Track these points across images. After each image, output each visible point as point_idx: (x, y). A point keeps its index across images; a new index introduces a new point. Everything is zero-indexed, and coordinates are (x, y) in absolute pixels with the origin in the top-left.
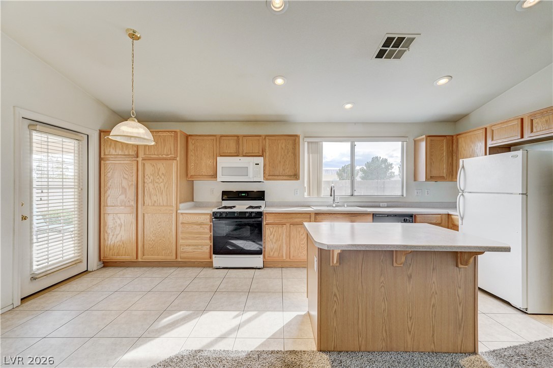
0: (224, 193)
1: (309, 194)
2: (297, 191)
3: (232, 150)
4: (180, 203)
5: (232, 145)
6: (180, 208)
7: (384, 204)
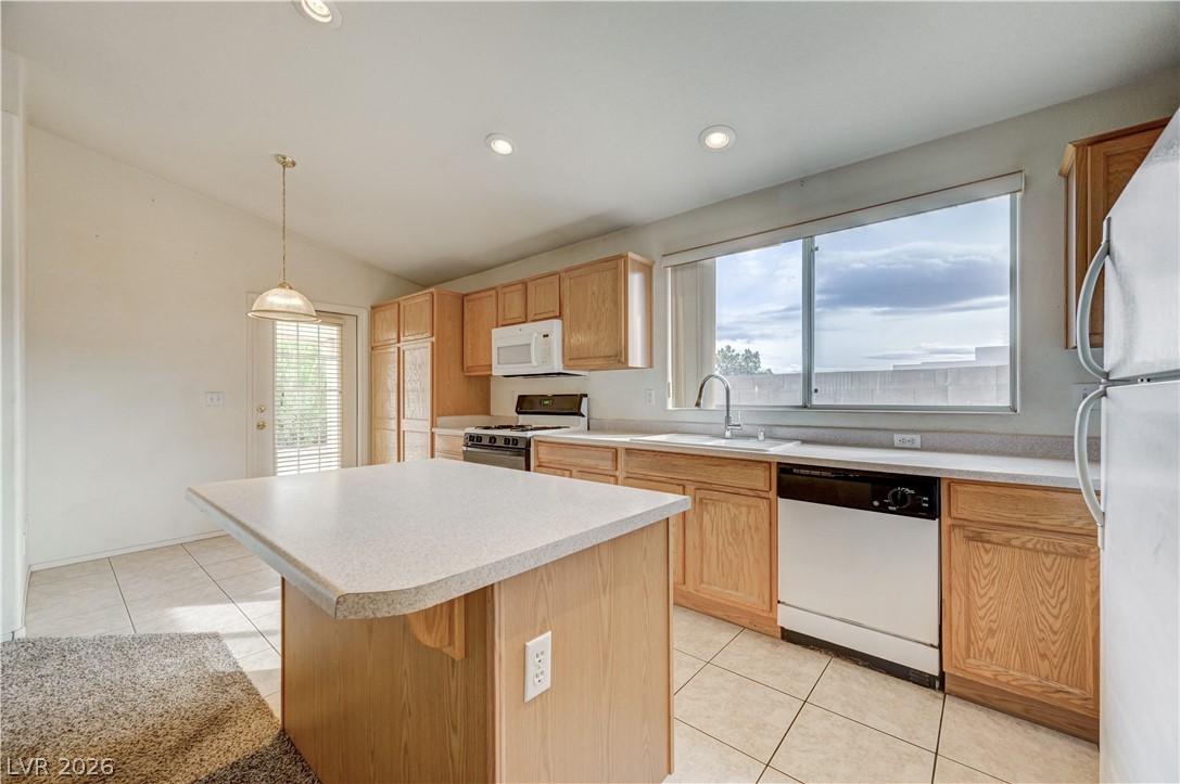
0: (522, 400)
1: (677, 403)
2: (650, 395)
3: (516, 310)
4: (439, 416)
5: (514, 302)
6: (439, 423)
7: (908, 437)
